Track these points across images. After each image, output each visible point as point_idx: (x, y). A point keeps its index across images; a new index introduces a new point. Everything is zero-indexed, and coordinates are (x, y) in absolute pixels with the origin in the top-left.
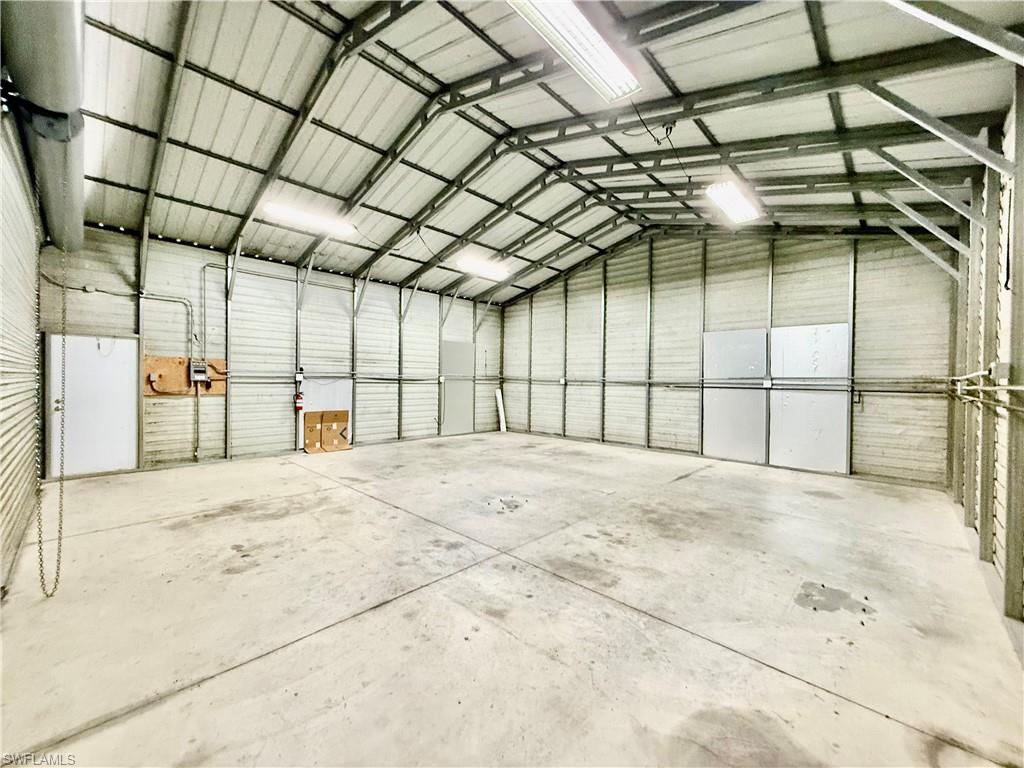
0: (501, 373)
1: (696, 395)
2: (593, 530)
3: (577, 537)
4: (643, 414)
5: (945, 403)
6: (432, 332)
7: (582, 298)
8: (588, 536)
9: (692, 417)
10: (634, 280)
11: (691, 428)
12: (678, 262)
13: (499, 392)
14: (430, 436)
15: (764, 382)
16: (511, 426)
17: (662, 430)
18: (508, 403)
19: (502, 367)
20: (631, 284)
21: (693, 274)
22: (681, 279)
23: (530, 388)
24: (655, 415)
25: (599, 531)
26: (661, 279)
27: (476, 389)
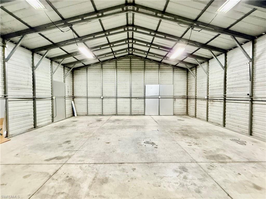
0: (73, 95)
1: (143, 100)
4: (129, 106)
5: (186, 100)
6: (48, 76)
7: (108, 71)
9: (142, 106)
10: (126, 68)
11: (142, 109)
12: (139, 65)
13: (73, 102)
14: (49, 124)
15: (159, 97)
16: (78, 114)
17: (135, 110)
18: (77, 106)
19: (73, 93)
20: (125, 69)
21: (142, 69)
22: (139, 70)
23: (87, 100)
24: (132, 106)
26: (133, 69)
27: (66, 101)
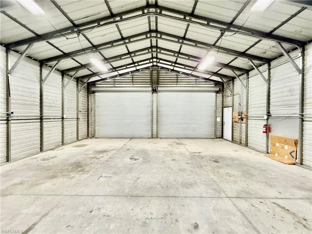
2: (102, 159)
3: (105, 156)
8: (102, 157)
25: (100, 159)
